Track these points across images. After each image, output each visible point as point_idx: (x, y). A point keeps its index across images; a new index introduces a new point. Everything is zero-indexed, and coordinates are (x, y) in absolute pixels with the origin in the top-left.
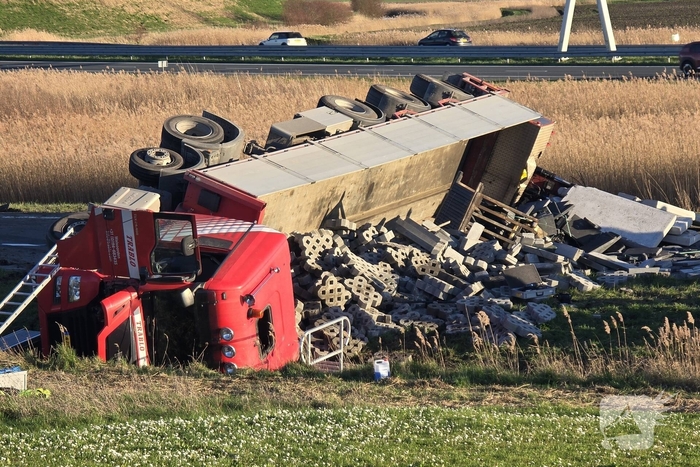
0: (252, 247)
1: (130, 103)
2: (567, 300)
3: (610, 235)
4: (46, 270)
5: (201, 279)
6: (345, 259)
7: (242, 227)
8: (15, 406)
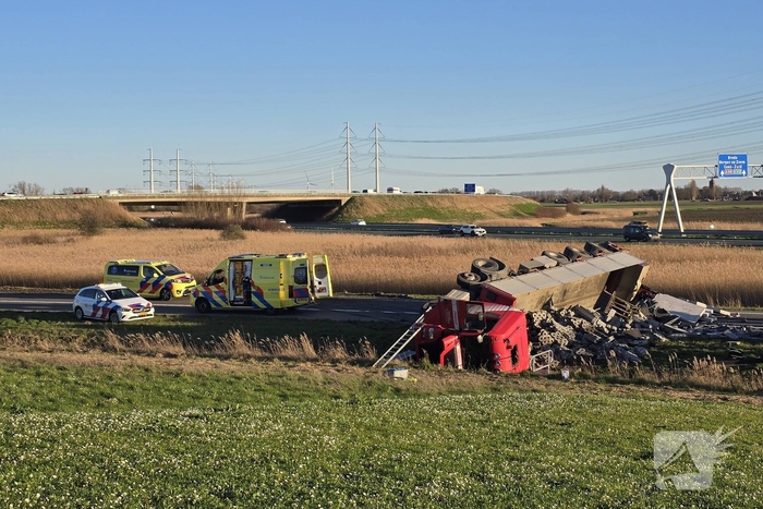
0: (509, 318)
1: (465, 251)
2: (654, 346)
3: (674, 317)
4: (419, 325)
5: (486, 331)
6: (552, 323)
7: (505, 308)
8: (400, 386)
